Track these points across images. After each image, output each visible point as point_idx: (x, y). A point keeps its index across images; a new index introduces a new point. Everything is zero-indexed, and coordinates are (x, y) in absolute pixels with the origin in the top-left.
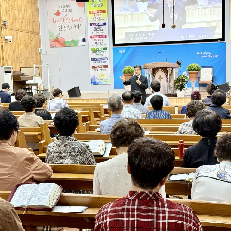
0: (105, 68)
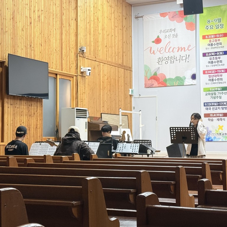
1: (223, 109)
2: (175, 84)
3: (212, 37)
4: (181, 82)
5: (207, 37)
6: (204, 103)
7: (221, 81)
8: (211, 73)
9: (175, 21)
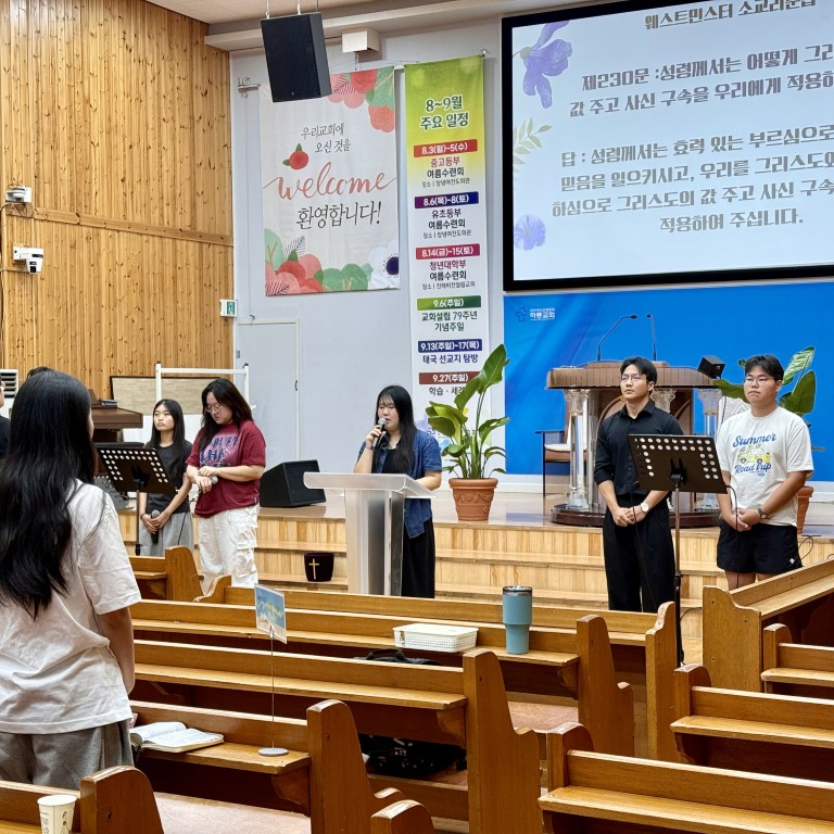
1: (467, 359)
2: (344, 286)
3: (440, 150)
4: (360, 282)
5: (424, 150)
6: (420, 343)
7: (463, 280)
8: (436, 257)
9: (343, 102)
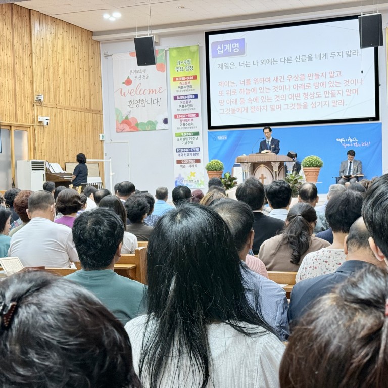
0: (196, 164)
1: (194, 155)
2: (147, 128)
4: (153, 127)
5: (177, 79)
7: (192, 126)
8: (182, 118)
